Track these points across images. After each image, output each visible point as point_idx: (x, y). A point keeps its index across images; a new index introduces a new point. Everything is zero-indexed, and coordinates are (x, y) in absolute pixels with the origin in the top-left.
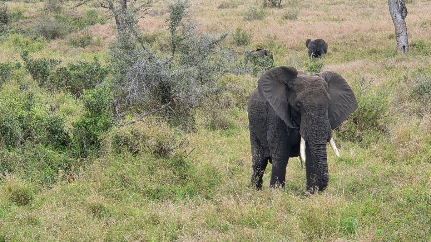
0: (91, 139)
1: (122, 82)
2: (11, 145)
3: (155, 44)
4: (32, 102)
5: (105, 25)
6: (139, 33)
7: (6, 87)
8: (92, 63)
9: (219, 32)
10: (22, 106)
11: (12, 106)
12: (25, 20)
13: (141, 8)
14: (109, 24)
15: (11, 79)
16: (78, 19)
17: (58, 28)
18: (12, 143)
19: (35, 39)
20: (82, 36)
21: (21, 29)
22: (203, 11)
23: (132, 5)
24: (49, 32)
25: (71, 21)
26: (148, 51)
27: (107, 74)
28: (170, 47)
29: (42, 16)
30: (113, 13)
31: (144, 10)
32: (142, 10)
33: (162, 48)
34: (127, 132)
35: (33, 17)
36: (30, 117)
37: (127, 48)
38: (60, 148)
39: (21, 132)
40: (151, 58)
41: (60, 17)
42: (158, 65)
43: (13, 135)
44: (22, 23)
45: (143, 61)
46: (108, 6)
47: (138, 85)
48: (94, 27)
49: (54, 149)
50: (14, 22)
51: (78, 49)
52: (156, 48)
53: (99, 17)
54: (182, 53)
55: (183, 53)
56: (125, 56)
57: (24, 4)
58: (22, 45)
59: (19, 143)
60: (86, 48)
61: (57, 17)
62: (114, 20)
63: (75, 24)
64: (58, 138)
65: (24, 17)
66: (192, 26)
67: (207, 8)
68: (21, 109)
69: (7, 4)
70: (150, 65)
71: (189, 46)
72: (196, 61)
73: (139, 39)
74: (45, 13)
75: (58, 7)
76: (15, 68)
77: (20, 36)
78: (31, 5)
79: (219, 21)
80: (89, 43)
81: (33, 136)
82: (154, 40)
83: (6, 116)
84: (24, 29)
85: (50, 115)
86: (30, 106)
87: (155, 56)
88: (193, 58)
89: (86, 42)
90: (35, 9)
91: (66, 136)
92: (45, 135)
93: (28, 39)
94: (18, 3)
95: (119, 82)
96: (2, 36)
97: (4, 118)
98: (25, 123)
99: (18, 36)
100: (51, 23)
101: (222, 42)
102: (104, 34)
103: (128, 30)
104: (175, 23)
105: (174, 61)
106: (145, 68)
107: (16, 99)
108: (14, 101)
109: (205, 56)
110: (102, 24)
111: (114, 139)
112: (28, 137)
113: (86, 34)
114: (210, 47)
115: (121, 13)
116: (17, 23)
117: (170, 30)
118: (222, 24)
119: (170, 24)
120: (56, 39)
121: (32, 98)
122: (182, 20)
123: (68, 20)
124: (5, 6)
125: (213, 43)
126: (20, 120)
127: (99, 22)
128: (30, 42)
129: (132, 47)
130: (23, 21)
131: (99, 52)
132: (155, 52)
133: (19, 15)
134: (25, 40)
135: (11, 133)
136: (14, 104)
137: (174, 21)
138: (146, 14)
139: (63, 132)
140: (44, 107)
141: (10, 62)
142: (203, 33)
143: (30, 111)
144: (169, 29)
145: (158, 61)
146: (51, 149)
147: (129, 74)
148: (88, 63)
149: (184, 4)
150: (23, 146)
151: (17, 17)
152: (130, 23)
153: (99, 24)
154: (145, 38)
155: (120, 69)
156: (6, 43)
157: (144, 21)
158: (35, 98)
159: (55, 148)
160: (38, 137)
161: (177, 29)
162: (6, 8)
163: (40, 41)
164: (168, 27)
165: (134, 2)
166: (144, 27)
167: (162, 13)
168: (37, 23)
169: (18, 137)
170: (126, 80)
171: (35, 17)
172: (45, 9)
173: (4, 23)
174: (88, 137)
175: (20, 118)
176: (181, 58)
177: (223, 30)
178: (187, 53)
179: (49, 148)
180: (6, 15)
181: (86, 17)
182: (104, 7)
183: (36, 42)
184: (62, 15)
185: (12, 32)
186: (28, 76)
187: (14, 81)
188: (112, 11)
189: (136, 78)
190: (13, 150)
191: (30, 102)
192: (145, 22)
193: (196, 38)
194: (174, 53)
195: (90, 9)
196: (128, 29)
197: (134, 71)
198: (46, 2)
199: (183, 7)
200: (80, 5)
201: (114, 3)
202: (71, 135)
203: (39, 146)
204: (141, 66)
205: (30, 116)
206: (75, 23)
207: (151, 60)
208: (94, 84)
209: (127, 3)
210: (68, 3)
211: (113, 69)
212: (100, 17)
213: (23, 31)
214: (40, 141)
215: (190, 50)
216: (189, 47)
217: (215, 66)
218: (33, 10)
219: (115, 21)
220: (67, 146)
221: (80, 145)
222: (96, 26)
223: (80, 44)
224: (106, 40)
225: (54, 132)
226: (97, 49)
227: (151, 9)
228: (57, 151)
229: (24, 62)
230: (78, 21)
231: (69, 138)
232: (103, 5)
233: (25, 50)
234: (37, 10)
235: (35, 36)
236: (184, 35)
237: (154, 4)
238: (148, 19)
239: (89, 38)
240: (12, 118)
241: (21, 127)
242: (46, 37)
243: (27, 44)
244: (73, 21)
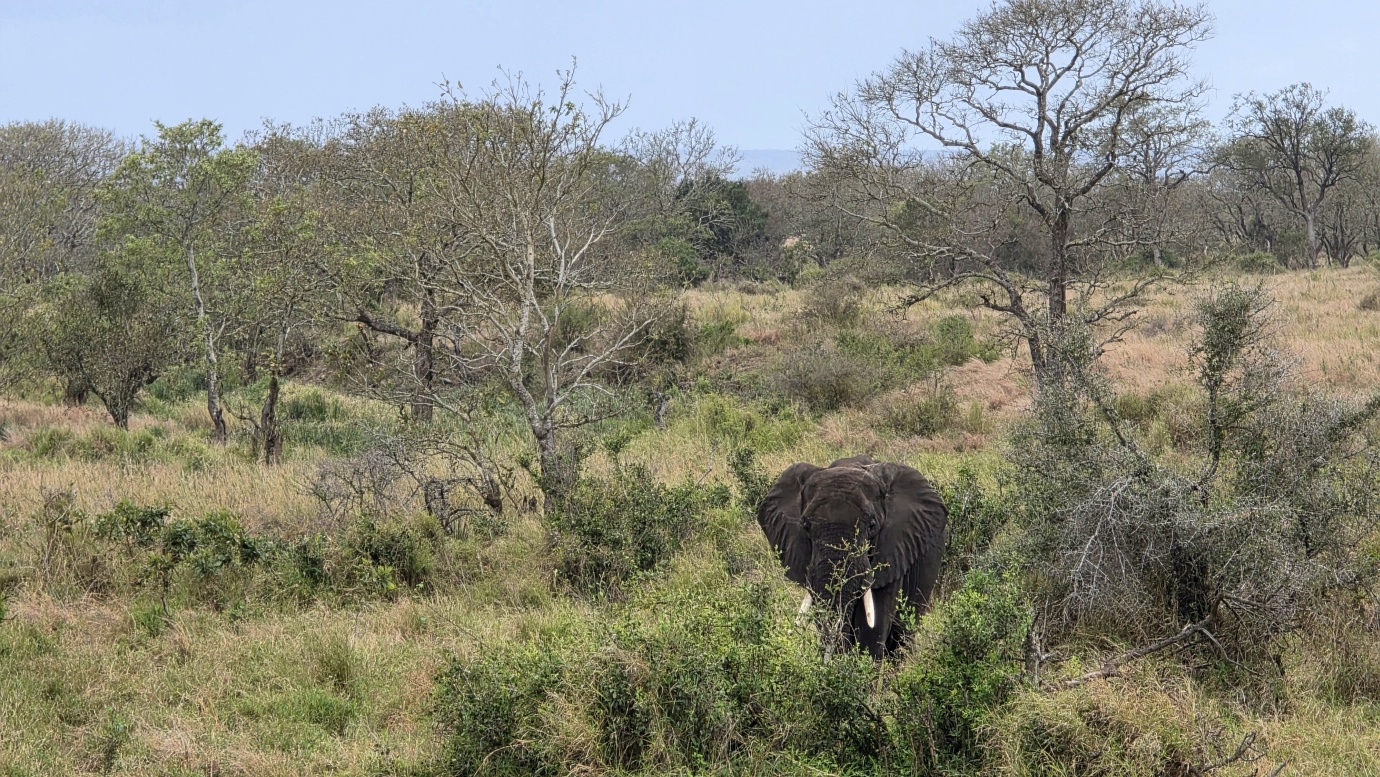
0: (955, 733)
1: (1053, 549)
2: (699, 752)
3: (1156, 426)
4: (767, 616)
5: (996, 363)
6: (1105, 391)
7: (684, 564)
8: (957, 489)
9: (1364, 386)
10: (733, 629)
11: (701, 628)
12: (743, 347)
13: (1111, 309)
14: (1010, 360)
15: (699, 539)
16: (912, 346)
17: (846, 375)
18: (704, 747)
19: (775, 410)
20: (923, 400)
21: (729, 378)
22: (1309, 318)
23: (1084, 298)
24: (818, 389)
25: (888, 353)
26: (1133, 450)
27: (1003, 523)
28: (1207, 436)
29: (796, 336)
30: (1021, 327)
31: (1123, 318)
32: (1113, 315)
33: (1180, 438)
34: (1070, 714)
35: (767, 340)
36: (758, 661)
37: (1068, 440)
38: (854, 763)
39: (733, 709)
40: (1145, 474)
41: (853, 339)
42: (1166, 493)
43: (705, 721)
44: (733, 359)
45: (1121, 483)
46: (1007, 302)
47: (1103, 558)
48: (962, 372)
49: (836, 766)
50: (709, 356)
51: (912, 441)
52: (1159, 436)
53: (979, 337)
54: (1244, 457)
55: (1248, 457)
56: (1060, 466)
57: (739, 299)
58: (734, 428)
59: (723, 747)
60: (938, 439)
61: (843, 340)
62: (1025, 347)
63: (901, 362)
64: (847, 732)
65: (738, 339)
66: (1273, 370)
67: (1323, 309)
68: (730, 639)
69: (687, 298)
70: (1141, 496)
71: (1266, 433)
72: (1290, 483)
73: (1106, 410)
74: (805, 327)
75: (848, 306)
76: (714, 504)
77: (727, 401)
78: (762, 302)
79: (1361, 352)
80: (947, 423)
81: (769, 724)
82: (1155, 412)
83: (683, 661)
84: (741, 376)
85: (823, 656)
86: (760, 627)
87: (1158, 466)
88: (1278, 471)
89: (937, 419)
90: (773, 313)
91: (872, 724)
92: (807, 720)
93: (751, 410)
94: (721, 293)
95: (1043, 550)
96: (671, 401)
97: (678, 667)
98: (743, 684)
99: (720, 400)
100: (827, 359)
101: (1373, 422)
102: (996, 394)
103: (1069, 382)
104: (1220, 360)
105: (1218, 482)
106: (1124, 505)
107: (717, 605)
108: (708, 611)
109: (1315, 467)
110: (988, 360)
111: (1025, 736)
112: (752, 726)
113: (938, 395)
114: (1334, 437)
115: (1049, 330)
116: (716, 358)
117: (1204, 381)
118: (1370, 359)
119: (1206, 365)
120: (843, 409)
121: (765, 602)
122: (1244, 350)
123: (879, 349)
124: (681, 304)
125: (1343, 425)
126: (729, 673)
127: (978, 355)
128: (758, 422)
129: (1085, 437)
130: (735, 352)
131: (979, 452)
132: (1157, 450)
133: (723, 333)
134: (742, 412)
135: (701, 715)
136: (707, 621)
137: (1218, 354)
138: (1127, 328)
139: (865, 710)
140: (804, 629)
141: (696, 483)
142: (1311, 390)
143: (759, 642)
144: (1201, 379)
145: (1166, 482)
146: (826, 765)
147: (1073, 522)
148: (942, 488)
149: (1251, 300)
150: (738, 756)
151: (719, 339)
152: (1077, 359)
153: (975, 362)
154: (1125, 404)
155: (1046, 508)
156: (682, 425)
157: (1120, 350)
158: (774, 601)
159: (839, 761)
160: (783, 727)
161: (1229, 377)
162: (684, 309)
163: (789, 415)
164: (1198, 373)
165: (1091, 292)
166: (1121, 368)
167: (1179, 326)
168: (780, 358)
169: (721, 725)
170: (1066, 542)
171: (773, 338)
172: (807, 315)
173: (676, 358)
174: (945, 726)
175: (727, 665)
176: (1239, 474)
177: (1376, 379)
178: (1261, 457)
179: (819, 763)
180: (683, 332)
181: (934, 338)
182: (995, 307)
183: (777, 422)
184: (860, 333)
185: (703, 389)
186: (754, 529)
187: (708, 546)
188: (1018, 319)
189: (1096, 538)
190: (707, 769)
191: (760, 615)
192: (1125, 356)
193: (1289, 408)
194: (1217, 457)
195: (949, 313)
196: (1069, 378)
197: (1090, 515)
198: (810, 292)
199: (1246, 308)
200: (917, 300)
201: (1025, 294)
202: (888, 720)
203: (789, 757)
204: (1112, 499)
205: (760, 661)
206: (901, 360)
207: (1144, 480)
208: (962, 555)
209: (1067, 292)
210: (879, 295)
211: (1023, 508)
212: (981, 338)
213: (738, 383)
214: (790, 739)
215: (1271, 447)
216: (1265, 438)
217: (1349, 498)
218: (768, 317)
219: (1029, 350)
220: (876, 756)
221: (918, 754)
222: (967, 366)
223: (918, 427)
224: (1000, 413)
225: (836, 711)
226: (970, 442)
227: (1145, 314)
228: (845, 771)
229: (740, 483)
230: (912, 352)
231: (885, 728)
232: (992, 302)
233: (743, 445)
234: (779, 315)
235: (775, 400)
236: (1251, 399)
237: (1152, 296)
238: (1135, 345)
239: (945, 406)
240: (704, 667)
241: (732, 696)
242: (810, 402)
243: (750, 426)
244: (896, 351)
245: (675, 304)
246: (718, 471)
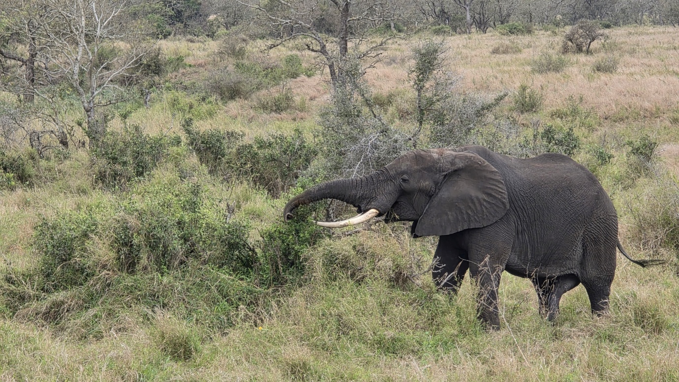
0: (291, 258)
1: (340, 168)
2: (165, 265)
3: (391, 109)
4: (199, 199)
5: (313, 77)
6: (366, 91)
7: (158, 174)
8: (293, 138)
9: (493, 91)
10: (182, 205)
11: (167, 205)
12: (188, 68)
13: (369, 52)
14: (320, 76)
15: (166, 162)
16: (272, 69)
17: (239, 82)
18: (167, 263)
19: (204, 99)
20: (277, 95)
21: (181, 84)
22: (467, 57)
23: (356, 47)
24: (225, 89)
25: (260, 72)
26: (380, 120)
27: (316, 155)
28: (416, 114)
29: (215, 63)
30: (325, 60)
31: (375, 56)
32: (371, 55)
33: (403, 115)
34: (347, 248)
35: (200, 65)
36: (194, 221)
37: (348, 115)
38: (241, 272)
39: (181, 244)
40: (386, 132)
41: (243, 65)
42: (396, 141)
43: (168, 250)
44: (183, 74)
45: (373, 136)
46: (319, 48)
48: (296, 82)
49: (232, 273)
50: (171, 73)
51: (271, 115)
52: (393, 115)
53: (305, 65)
54: (434, 124)
55: (436, 124)
56: (344, 128)
57: (186, 45)
58: (183, 108)
59: (176, 263)
60: (284, 115)
61: (237, 66)
62: (327, 70)
63: (266, 77)
64: (238, 256)
65: (186, 65)
66: (450, 81)
67: (473, 53)
68: (180, 210)
69: (161, 44)
70: (384, 142)
71: (445, 112)
72: (456, 137)
73: (367, 100)
74: (219, 59)
75: (241, 49)
76: (173, 145)
77: (180, 94)
78: (198, 47)
79: (492, 74)
80: (288, 107)
81: (199, 252)
82: (391, 103)
83: (157, 221)
84: (187, 83)
85: (226, 219)
86: (195, 204)
87: (392, 128)
88: (451, 131)
89: (284, 105)
90: (203, 52)
91: (250, 252)
92: (218, 250)
93: (192, 99)
94: (177, 42)
95: (335, 169)
96: (152, 94)
97: (155, 224)
98: (187, 232)
99: (177, 94)
100: (229, 74)
101: (497, 108)
102: (312, 93)
103: (349, 87)
104: (423, 77)
105: (421, 136)
106: (375, 147)
107: (174, 193)
108: (170, 196)
109: (469, 129)
110: (309, 76)
111: (326, 258)
112: (191, 253)
113: (284, 93)
114: (479, 115)
115: (339, 60)
116: (175, 73)
117: (415, 87)
118: (496, 78)
119: (416, 78)
120: (237, 99)
121: (198, 192)
122: (435, 72)
123: (255, 70)
124: (158, 47)
125: (483, 109)
126: (180, 227)
127: (304, 74)
128: (195, 104)
129: (356, 114)
130: (184, 70)
131: (304, 121)
132: (392, 122)
133: (179, 61)
134: (188, 100)
135: (165, 247)
136: (169, 201)
137: (422, 73)
138: (377, 61)
139: (247, 246)
140: (217, 206)
141: (164, 135)
142: (467, 92)
143: (195, 212)
144: (414, 85)
145: (396, 136)
146: (227, 272)
147: (350, 155)
148: (286, 138)
149: (439, 47)
150: (184, 268)
151: (177, 64)
152: (353, 75)
153: (303, 77)
154: (376, 98)
155: (337, 148)
156: (157, 106)
157: (374, 72)
158: (202, 192)
159: (233, 271)
160: (206, 253)
161: (427, 85)
162: (159, 49)
163: (211, 102)
164: (412, 83)
165: (360, 43)
166: (374, 81)
167: (403, 60)
168: (206, 74)
169: (175, 252)
170: (346, 165)
171: (203, 65)
172: (220, 53)
173: (155, 73)
174: (286, 253)
175: (179, 223)
176: (432, 132)
177: (499, 88)
178: (442, 124)
179: (224, 271)
180: (158, 61)
181: (283, 65)
182: (313, 50)
183: (204, 105)
184: (246, 62)
185: (168, 89)
186: (193, 157)
187: (170, 165)
188: (324, 56)
189: (361, 163)
190: (168, 273)
191: (195, 199)
192: (377, 75)
193: (457, 101)
194: (421, 124)
195: (290, 53)
196: (349, 84)
197: (358, 151)
198: (222, 42)
199: (436, 51)
200: (274, 46)
201: (327, 44)
202: (258, 250)
203: (209, 268)
204: (369, 144)
205: (195, 221)
206: (266, 75)
207: (385, 135)
208: (295, 171)
209: (348, 43)
210: (255, 44)
211: (325, 148)
212: (306, 65)
213: (185, 86)
214: (209, 259)
215: (447, 119)
216: (445, 115)
218: (200, 53)
219: (329, 71)
220: (252, 268)
221: (272, 267)
222: (298, 79)
223: (274, 108)
224: (315, 102)
225: (232, 246)
226: (300, 116)
227: (386, 54)
228: (236, 275)
229: (186, 134)
230: (272, 72)
231: (256, 254)
232: (311, 48)
233: (187, 116)
234: (206, 53)
235: (204, 94)
236: (438, 96)
237: (390, 46)
238: (381, 69)
239: (288, 99)
240: (167, 223)
241: (181, 238)
242: (221, 95)
243: (191, 107)
244: (264, 71)
245: (155, 47)
246: (175, 129)
